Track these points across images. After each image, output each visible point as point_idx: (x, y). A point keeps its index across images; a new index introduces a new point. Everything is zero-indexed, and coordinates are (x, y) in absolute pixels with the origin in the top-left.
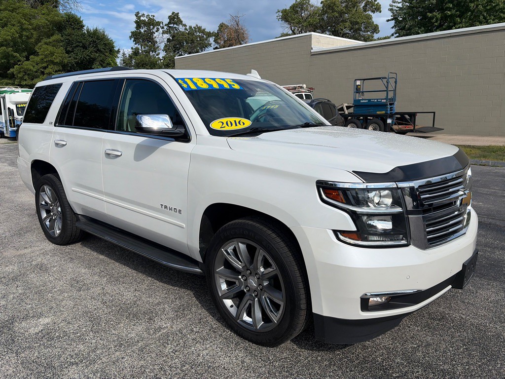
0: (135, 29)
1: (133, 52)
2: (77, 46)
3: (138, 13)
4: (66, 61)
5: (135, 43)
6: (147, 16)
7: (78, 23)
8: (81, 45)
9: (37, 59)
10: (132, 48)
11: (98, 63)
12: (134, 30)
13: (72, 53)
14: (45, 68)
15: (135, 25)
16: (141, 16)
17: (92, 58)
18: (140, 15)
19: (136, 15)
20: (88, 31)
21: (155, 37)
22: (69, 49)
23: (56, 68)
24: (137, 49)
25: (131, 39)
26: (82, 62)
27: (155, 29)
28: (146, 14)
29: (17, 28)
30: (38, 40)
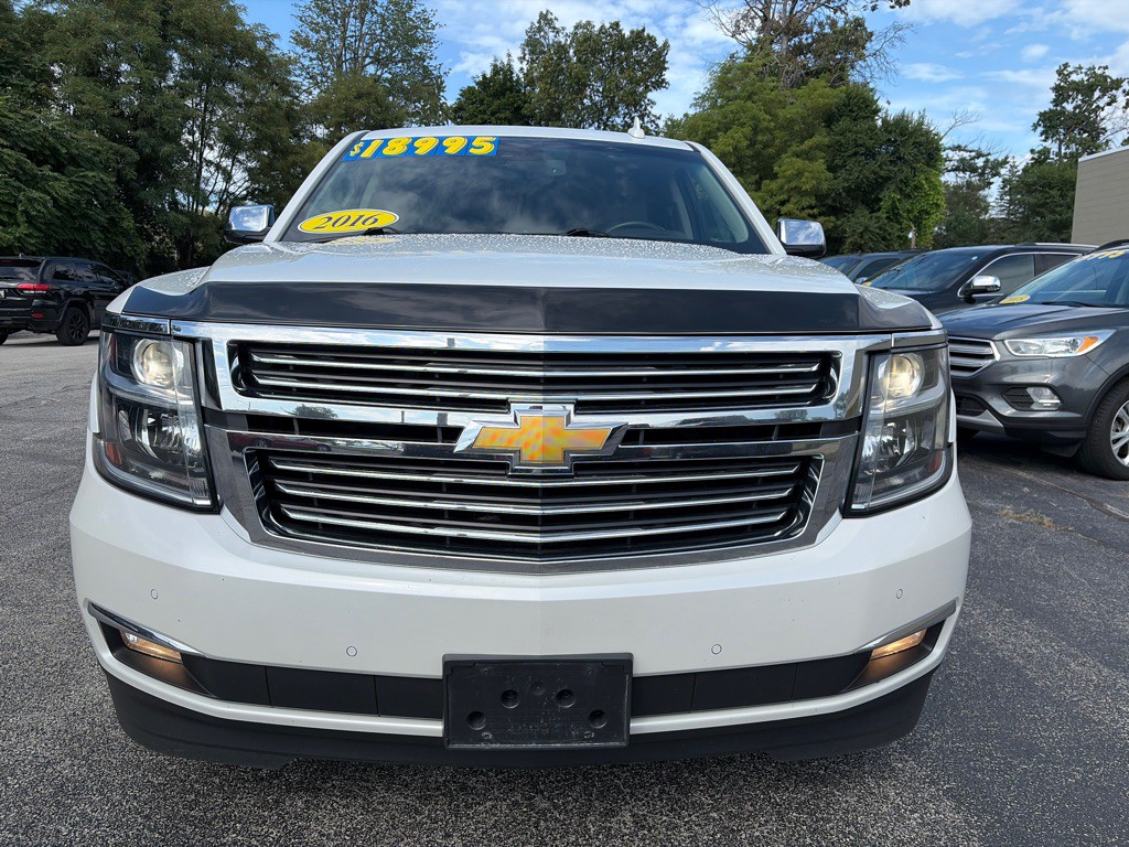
0: (1051, 106)
1: (1033, 159)
2: (855, 154)
3: (1066, 65)
4: (825, 186)
5: (1043, 137)
6: (1089, 69)
7: (866, 107)
8: (862, 150)
9: (774, 185)
10: (1032, 151)
11: (893, 187)
12: (1047, 106)
13: (843, 171)
14: (783, 203)
15: (1052, 96)
16: (1071, 73)
17: (882, 177)
18: (1070, 69)
19: (1060, 73)
20: (885, 121)
21: (1102, 120)
22: (838, 162)
23: (806, 201)
24: (1046, 152)
25: (1035, 129)
26: (858, 187)
27: (1106, 99)
28: (1086, 65)
29: (747, 130)
30: (782, 150)
